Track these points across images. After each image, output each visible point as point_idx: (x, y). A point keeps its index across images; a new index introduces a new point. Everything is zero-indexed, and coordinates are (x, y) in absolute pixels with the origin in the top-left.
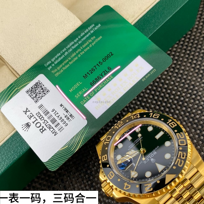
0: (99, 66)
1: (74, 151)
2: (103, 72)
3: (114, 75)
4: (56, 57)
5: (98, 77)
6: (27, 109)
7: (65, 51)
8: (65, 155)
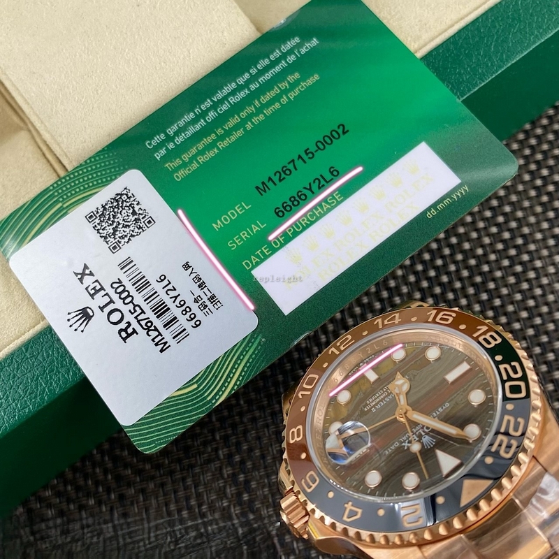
0: (305, 162)
1: (215, 403)
2: (314, 182)
3: (347, 191)
4: (181, 123)
5: (300, 194)
6: (86, 267)
7: (208, 110)
8: (187, 412)
